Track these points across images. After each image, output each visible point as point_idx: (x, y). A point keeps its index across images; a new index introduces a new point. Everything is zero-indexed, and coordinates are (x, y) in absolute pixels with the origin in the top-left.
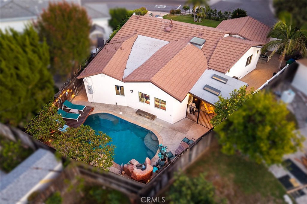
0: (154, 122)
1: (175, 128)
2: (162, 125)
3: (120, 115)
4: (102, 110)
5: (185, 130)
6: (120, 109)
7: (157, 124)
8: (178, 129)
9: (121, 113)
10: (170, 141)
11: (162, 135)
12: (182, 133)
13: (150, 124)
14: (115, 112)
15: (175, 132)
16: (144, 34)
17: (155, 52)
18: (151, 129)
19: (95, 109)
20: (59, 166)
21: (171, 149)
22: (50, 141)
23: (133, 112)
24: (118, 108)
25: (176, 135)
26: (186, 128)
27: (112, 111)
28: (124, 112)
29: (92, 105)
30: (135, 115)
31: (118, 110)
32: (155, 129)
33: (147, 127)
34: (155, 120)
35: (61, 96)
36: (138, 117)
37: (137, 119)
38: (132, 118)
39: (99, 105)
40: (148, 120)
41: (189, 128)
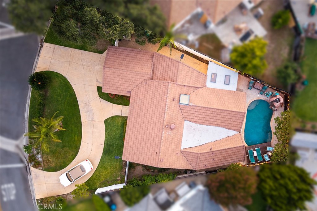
10: (250, 96)
16: (180, 145)
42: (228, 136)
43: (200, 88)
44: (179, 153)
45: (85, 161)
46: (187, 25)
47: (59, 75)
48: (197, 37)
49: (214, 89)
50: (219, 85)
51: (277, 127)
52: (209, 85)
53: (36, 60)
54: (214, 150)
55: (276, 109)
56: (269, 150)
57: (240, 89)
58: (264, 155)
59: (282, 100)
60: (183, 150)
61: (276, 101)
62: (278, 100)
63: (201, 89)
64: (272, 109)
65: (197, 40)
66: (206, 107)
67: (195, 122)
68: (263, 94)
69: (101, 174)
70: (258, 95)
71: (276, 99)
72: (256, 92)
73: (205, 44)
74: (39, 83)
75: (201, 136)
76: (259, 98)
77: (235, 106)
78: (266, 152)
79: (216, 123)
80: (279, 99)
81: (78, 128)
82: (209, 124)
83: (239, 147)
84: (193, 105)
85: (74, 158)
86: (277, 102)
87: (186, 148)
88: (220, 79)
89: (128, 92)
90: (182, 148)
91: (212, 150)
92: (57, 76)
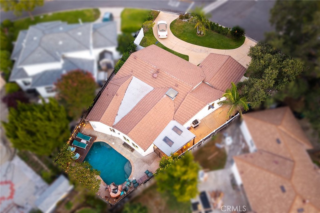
0: (133, 153)
2: (137, 157)
3: (112, 145)
4: (102, 139)
5: (151, 162)
6: (113, 139)
7: (134, 155)
9: (113, 143)
10: (139, 170)
11: (135, 165)
12: (148, 164)
13: (130, 155)
14: (110, 142)
15: (144, 163)
16: (137, 76)
17: (140, 100)
19: (98, 138)
20: (71, 187)
22: (69, 163)
23: (121, 143)
24: (112, 138)
25: (144, 166)
26: (151, 160)
27: (108, 141)
28: (115, 143)
29: (96, 134)
30: (122, 146)
31: (112, 140)
32: (132, 160)
33: (127, 157)
34: (134, 152)
35: (75, 131)
36: (123, 148)
37: (122, 149)
38: (119, 148)
39: (101, 134)
40: (129, 152)
41: (154, 161)
42: (117, 115)
43: (175, 113)
44: (132, 73)
45: (167, 34)
46: (243, 146)
47: (237, 47)
48: (227, 149)
49: (167, 125)
50: (168, 132)
52: (173, 123)
53: (255, 41)
54: (115, 97)
56: (76, 155)
57: (152, 163)
58: (75, 148)
59: (112, 195)
60: (132, 77)
61: (116, 189)
63: (173, 113)
65: (224, 148)
66: (155, 106)
67: (148, 94)
69: (152, 41)
70: (134, 178)
71: (118, 190)
73: (216, 153)
74: (236, 32)
75: (133, 94)
76: (131, 177)
77: (140, 130)
78: (77, 151)
79: (136, 109)
81: (192, 42)
82: (139, 104)
84: (163, 97)
85: (173, 33)
87: (132, 79)
88: (173, 136)
89: (202, 66)
90: (134, 77)
91: (115, 95)
92: (238, 46)
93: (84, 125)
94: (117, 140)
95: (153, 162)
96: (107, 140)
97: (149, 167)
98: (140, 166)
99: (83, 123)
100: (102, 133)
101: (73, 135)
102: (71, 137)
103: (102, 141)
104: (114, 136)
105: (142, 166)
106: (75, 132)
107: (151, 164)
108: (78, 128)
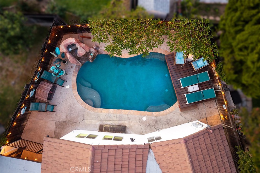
0: (98, 123)
1: (71, 125)
2: (87, 122)
3: (144, 116)
4: (169, 113)
5: (59, 128)
6: (149, 125)
7: (94, 121)
8: (68, 125)
9: (144, 119)
10: (69, 104)
11: (81, 107)
12: (61, 122)
13: (101, 117)
14: (153, 118)
15: (69, 118)
18: (96, 111)
19: (179, 112)
21: (64, 94)
23: (131, 127)
24: (154, 126)
25: (66, 115)
26: (59, 132)
27: (157, 117)
28: (142, 122)
29: (187, 115)
30: (126, 123)
32: (92, 112)
37: (121, 119)
38: (127, 117)
39: (180, 121)
40: (106, 122)
51: (128, 49)
55: (92, 50)
56: (183, 60)
57: (56, 128)
58: (196, 69)
59: (71, 40)
61: (74, 53)
62: (70, 49)
64: (95, 57)
68: (64, 78)
70: (68, 87)
71: (70, 52)
72: (61, 93)
76: (73, 86)
80: (68, 47)
83: (189, 153)
86: (77, 49)
93: (222, 116)
94: (143, 129)
95: (56, 130)
96: (161, 117)
97: (57, 119)
98: (71, 111)
99: (226, 117)
100: (179, 124)
101: (220, 84)
102: (217, 78)
103: (167, 111)
104: (154, 131)
105: (69, 112)
106: (221, 92)
107: (56, 125)
108: (224, 104)
